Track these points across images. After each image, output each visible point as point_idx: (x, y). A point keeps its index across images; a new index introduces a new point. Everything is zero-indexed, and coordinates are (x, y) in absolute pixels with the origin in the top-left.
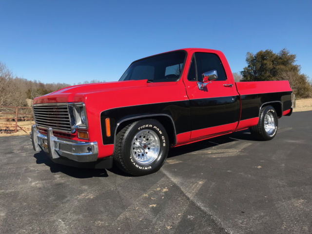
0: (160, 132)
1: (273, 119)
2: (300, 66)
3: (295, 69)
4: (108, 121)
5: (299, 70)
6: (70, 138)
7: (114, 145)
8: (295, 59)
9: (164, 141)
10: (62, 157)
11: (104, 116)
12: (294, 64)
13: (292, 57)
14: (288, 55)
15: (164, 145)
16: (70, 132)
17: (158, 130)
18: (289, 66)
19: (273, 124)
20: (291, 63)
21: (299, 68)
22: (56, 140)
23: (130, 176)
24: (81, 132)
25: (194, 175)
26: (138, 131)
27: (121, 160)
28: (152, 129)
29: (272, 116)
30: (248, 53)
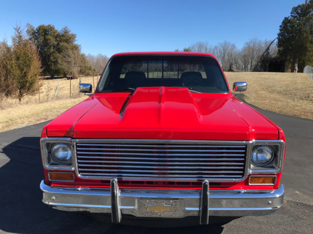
3: (77, 48)
8: (76, 39)
13: (74, 36)
14: (70, 33)
18: (72, 44)
21: (80, 47)
24: (255, 177)
30: (28, 24)
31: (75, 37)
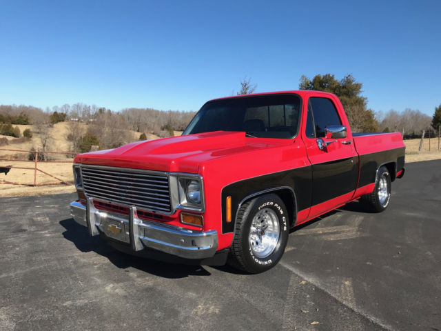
0: (282, 212)
1: (385, 184)
2: (366, 98)
3: (361, 102)
4: (229, 200)
5: (366, 104)
6: (162, 222)
7: (233, 233)
8: (361, 90)
9: (285, 224)
10: (147, 249)
11: (225, 193)
12: (360, 95)
13: (358, 86)
14: (354, 83)
15: (285, 229)
16: (168, 214)
17: (279, 208)
18: (354, 98)
19: (386, 191)
20: (356, 93)
21: (365, 101)
22: (142, 224)
23: (243, 274)
24: (186, 215)
25: (329, 271)
26: (258, 210)
27: (237, 253)
28: (272, 208)
29: (385, 181)
30: (303, 77)
31: (360, 88)
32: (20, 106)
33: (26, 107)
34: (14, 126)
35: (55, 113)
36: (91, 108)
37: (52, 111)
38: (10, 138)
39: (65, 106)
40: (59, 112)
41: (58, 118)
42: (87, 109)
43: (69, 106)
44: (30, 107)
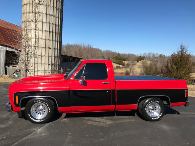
4: (17, 97)
7: (20, 107)
9: (49, 110)
11: (15, 95)
17: (46, 104)
28: (43, 103)
32: (128, 54)
33: (130, 54)
34: (124, 62)
35: (140, 56)
36: (156, 54)
37: (139, 56)
38: (121, 66)
39: (144, 54)
40: (142, 56)
41: (141, 58)
42: (154, 55)
43: (146, 54)
44: (132, 54)
